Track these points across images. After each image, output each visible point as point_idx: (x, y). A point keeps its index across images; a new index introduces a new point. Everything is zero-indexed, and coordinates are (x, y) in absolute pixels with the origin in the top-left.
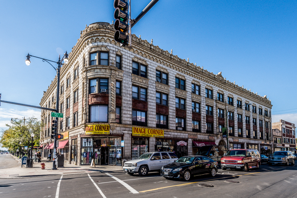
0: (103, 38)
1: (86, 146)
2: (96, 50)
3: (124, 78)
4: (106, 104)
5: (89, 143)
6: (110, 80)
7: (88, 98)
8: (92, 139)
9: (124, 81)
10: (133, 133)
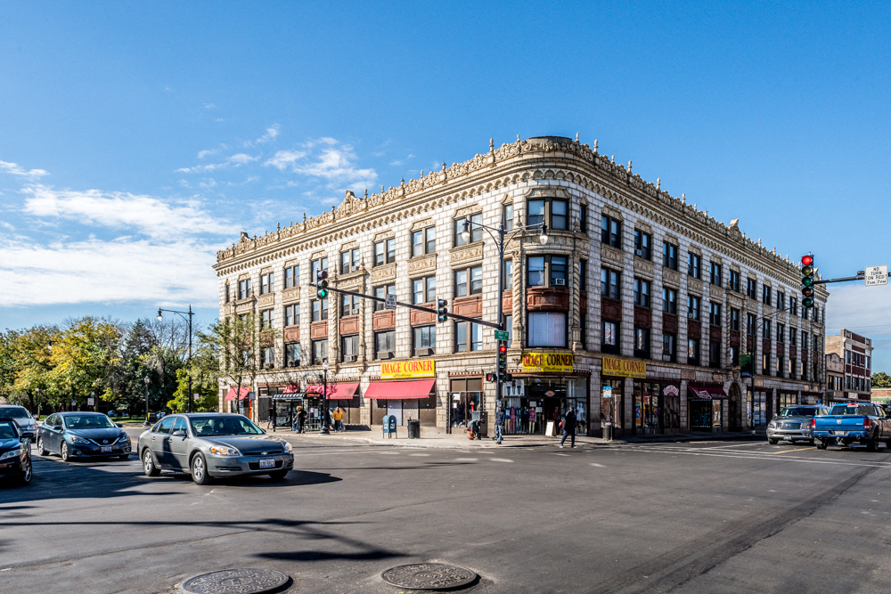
0: (561, 172)
1: (511, 394)
2: (544, 196)
3: (591, 254)
4: (563, 310)
5: (516, 389)
6: (570, 261)
7: (526, 295)
8: (523, 381)
9: (591, 261)
10: (604, 370)
